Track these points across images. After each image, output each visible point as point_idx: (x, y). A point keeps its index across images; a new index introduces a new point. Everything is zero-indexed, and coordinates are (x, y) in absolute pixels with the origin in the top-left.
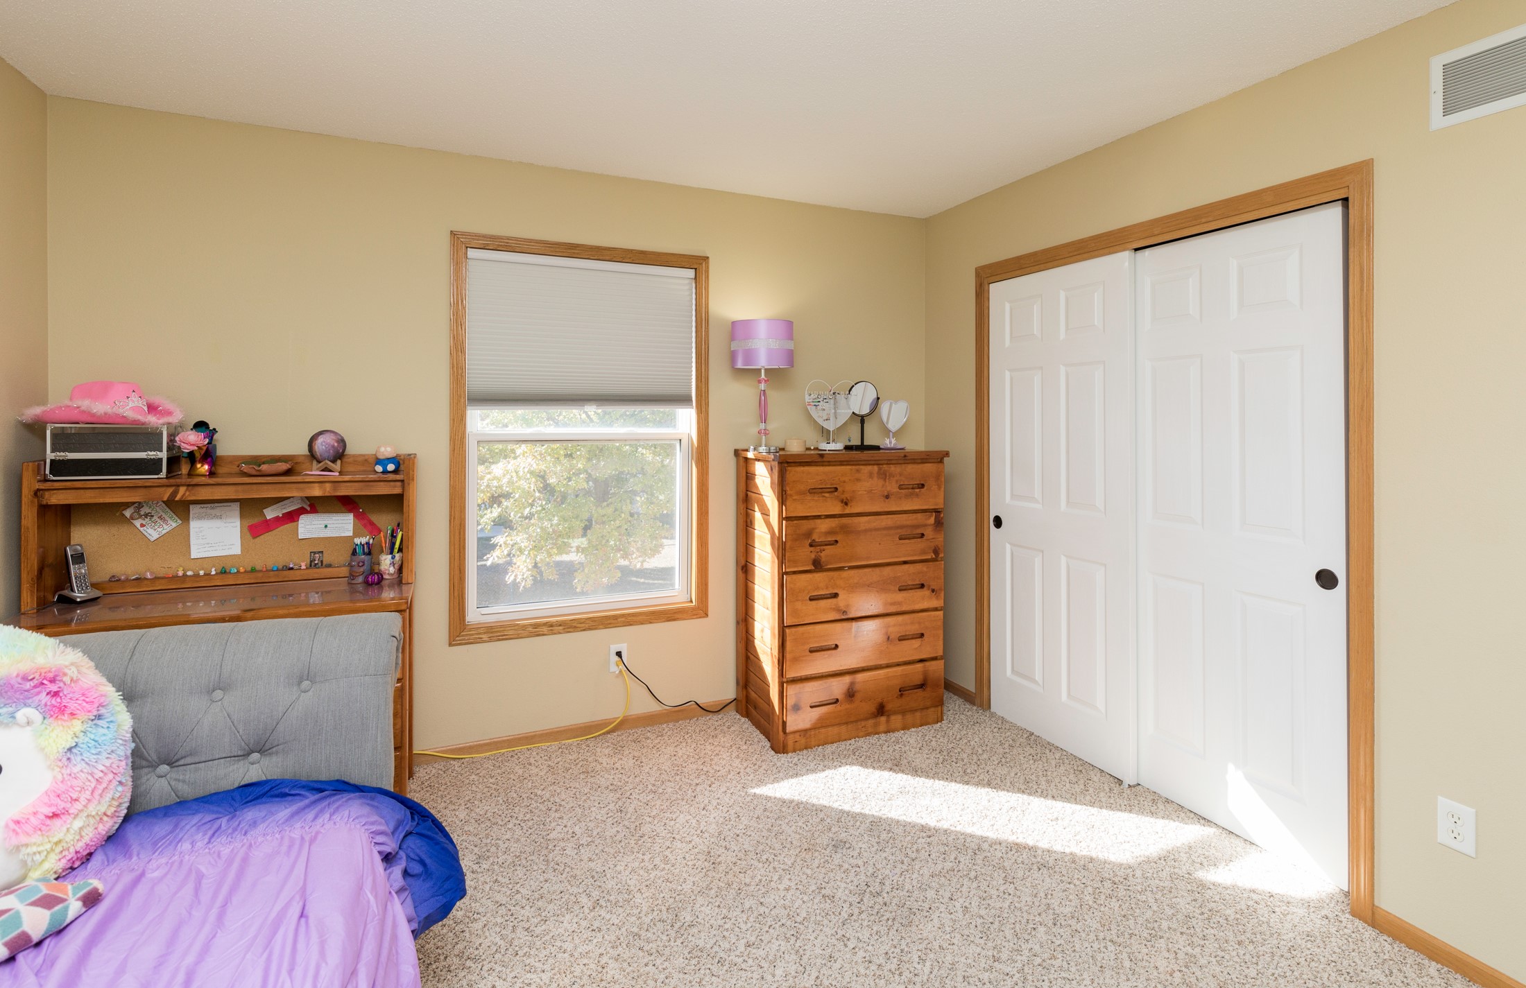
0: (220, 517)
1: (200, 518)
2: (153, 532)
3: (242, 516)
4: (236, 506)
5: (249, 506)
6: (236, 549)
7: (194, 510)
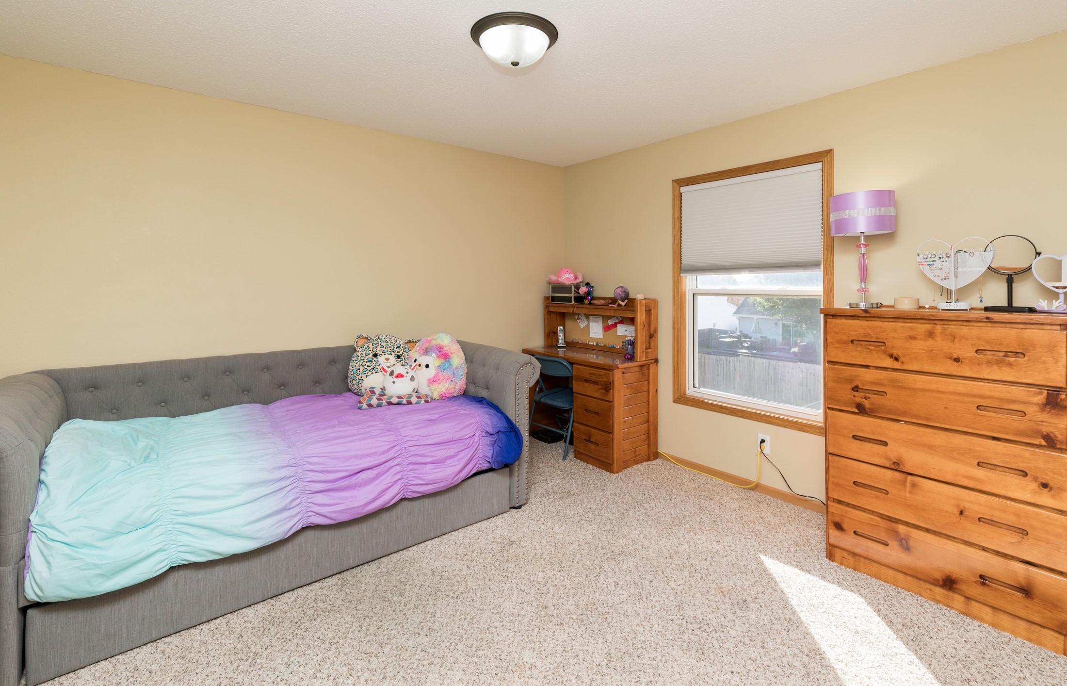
0: (597, 322)
1: (592, 322)
2: (582, 326)
3: (603, 323)
4: (601, 318)
5: (605, 318)
6: (601, 336)
7: (591, 318)
